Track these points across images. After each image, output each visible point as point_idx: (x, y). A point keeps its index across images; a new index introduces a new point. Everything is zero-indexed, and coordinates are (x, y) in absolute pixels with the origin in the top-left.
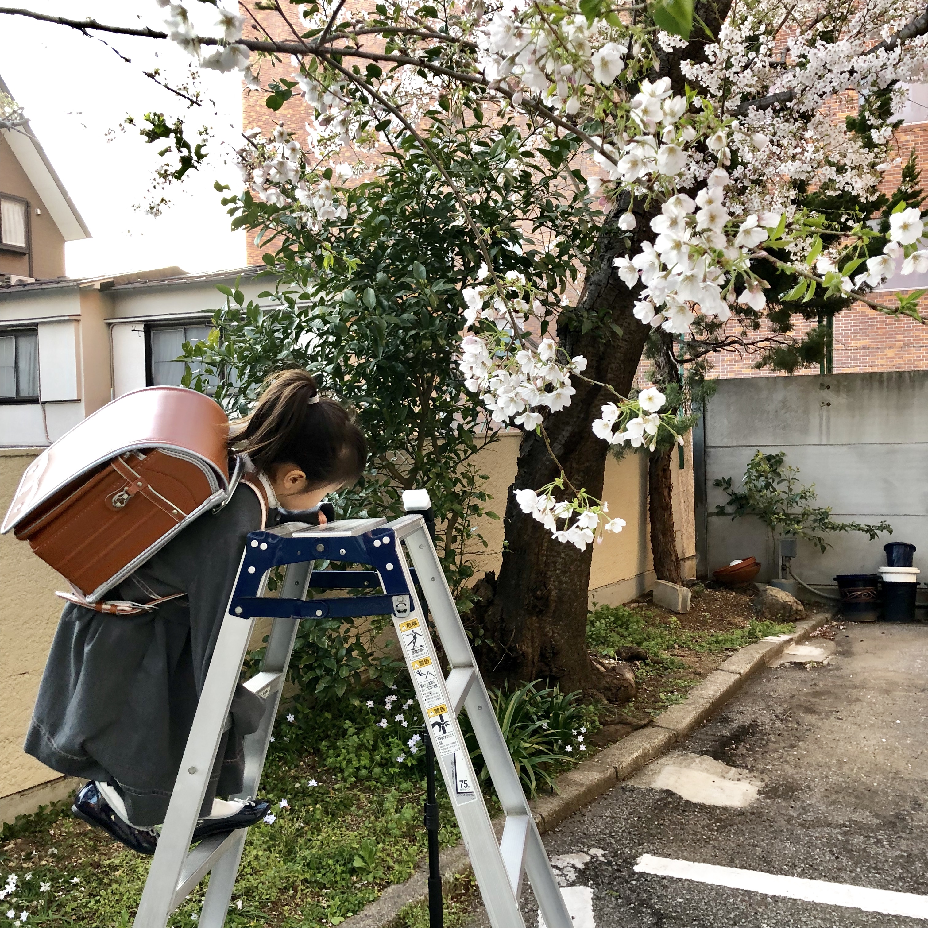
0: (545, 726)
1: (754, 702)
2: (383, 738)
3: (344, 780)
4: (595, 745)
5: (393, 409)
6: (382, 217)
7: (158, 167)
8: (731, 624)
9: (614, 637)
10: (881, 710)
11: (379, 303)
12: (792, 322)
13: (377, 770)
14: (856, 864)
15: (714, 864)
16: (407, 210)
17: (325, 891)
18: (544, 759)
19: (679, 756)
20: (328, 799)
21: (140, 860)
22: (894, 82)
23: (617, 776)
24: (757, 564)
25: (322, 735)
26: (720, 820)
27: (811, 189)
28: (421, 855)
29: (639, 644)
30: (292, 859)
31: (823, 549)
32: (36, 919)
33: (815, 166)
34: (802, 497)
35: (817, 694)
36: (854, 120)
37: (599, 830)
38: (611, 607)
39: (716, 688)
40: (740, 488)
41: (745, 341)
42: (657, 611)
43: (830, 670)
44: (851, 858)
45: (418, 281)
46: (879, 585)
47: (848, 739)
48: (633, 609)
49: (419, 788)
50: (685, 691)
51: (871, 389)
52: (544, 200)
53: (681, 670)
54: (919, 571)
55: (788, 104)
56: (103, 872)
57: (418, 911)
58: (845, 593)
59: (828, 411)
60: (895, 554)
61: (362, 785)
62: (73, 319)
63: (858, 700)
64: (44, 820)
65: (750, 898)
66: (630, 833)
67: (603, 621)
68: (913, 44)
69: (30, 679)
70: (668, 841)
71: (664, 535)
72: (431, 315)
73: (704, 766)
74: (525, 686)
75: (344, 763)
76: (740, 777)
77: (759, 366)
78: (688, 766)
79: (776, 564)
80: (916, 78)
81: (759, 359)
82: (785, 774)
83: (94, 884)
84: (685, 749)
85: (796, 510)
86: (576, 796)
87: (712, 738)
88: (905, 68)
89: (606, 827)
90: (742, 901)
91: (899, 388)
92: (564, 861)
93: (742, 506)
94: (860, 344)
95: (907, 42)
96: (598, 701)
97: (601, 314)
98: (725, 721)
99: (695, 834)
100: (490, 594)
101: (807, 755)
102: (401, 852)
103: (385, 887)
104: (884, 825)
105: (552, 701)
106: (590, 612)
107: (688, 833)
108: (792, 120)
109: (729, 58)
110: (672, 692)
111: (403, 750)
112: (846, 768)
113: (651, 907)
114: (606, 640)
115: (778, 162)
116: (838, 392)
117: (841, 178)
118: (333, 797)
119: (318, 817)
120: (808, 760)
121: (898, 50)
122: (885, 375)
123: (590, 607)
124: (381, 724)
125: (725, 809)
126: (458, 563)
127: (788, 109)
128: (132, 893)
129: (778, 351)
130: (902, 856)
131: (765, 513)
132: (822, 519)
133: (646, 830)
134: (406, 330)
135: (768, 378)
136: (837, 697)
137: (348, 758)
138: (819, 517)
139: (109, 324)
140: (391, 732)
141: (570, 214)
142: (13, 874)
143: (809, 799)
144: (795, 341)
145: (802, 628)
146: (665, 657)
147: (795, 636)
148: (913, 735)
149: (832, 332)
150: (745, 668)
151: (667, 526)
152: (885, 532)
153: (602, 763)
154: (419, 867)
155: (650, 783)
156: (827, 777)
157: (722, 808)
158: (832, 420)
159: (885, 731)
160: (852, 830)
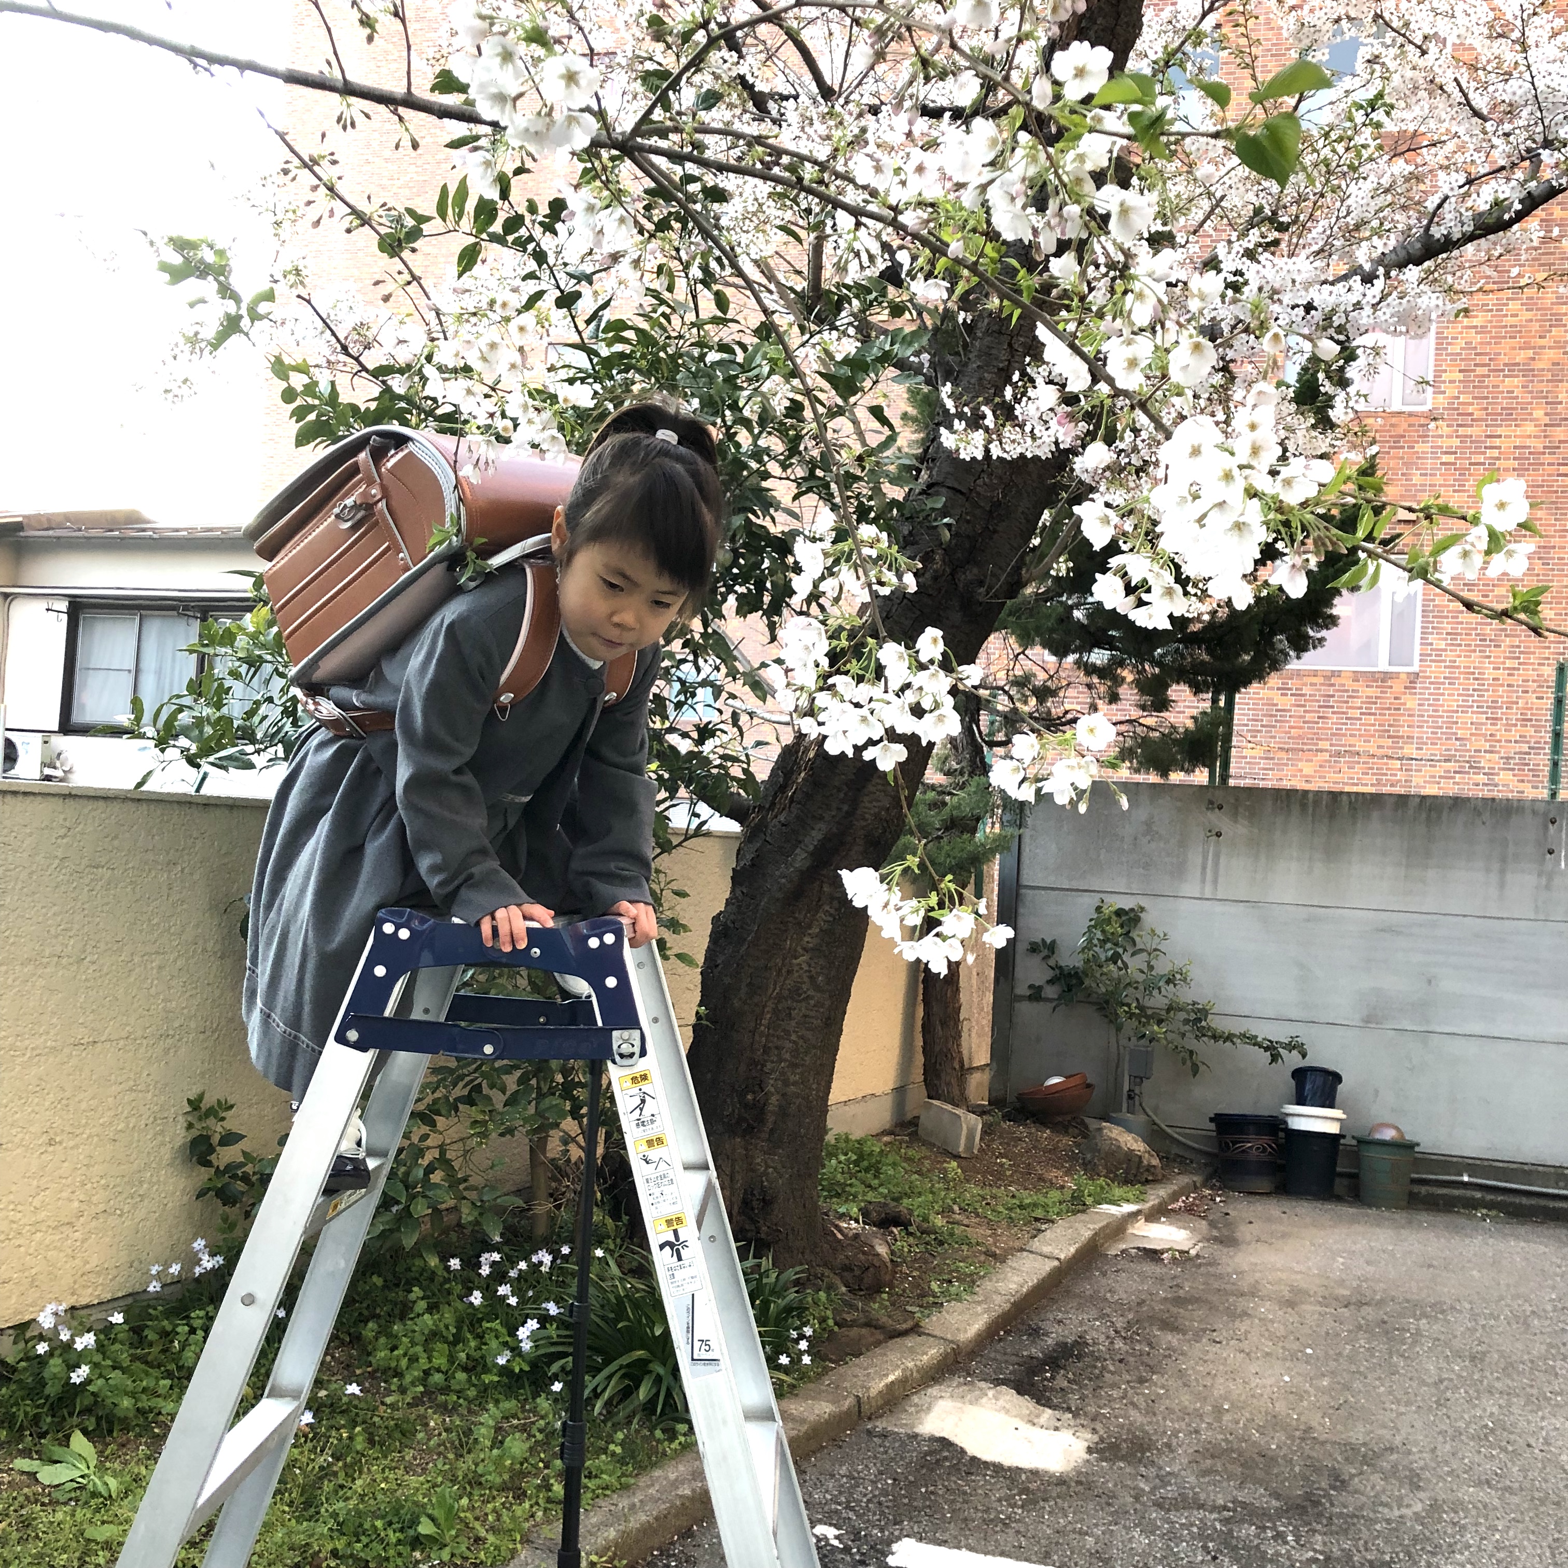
1: (1080, 1307)
2: (472, 1324)
3: (403, 1390)
4: (824, 1358)
7: (184, 326)
8: (1044, 1181)
9: (857, 1187)
10: (1282, 1331)
12: (1173, 697)
13: (461, 1376)
15: (1018, 1559)
19: (960, 1384)
20: (375, 1420)
21: (38, 1508)
23: (860, 1411)
24: (1089, 1086)
25: (366, 1313)
26: (1025, 1491)
28: (533, 1521)
29: (897, 1200)
30: (311, 1517)
31: (1195, 1070)
34: (1168, 982)
35: (1179, 1301)
37: (828, 1497)
38: (852, 1137)
39: (1020, 1279)
40: (1070, 959)
42: (925, 1151)
43: (1200, 1265)
44: (1237, 1559)
46: (1281, 1134)
47: (1232, 1374)
48: (886, 1144)
49: (529, 1411)
50: (971, 1281)
53: (965, 1247)
54: (1344, 1117)
58: (1227, 1144)
59: (1217, 843)
60: (1308, 1087)
61: (432, 1400)
63: (1245, 1314)
66: (880, 1503)
67: (838, 1159)
68: (1402, 277)
70: (943, 1519)
71: (944, 1024)
73: (1001, 1403)
75: (404, 1362)
76: (1058, 1424)
78: (975, 1402)
79: (1118, 1085)
82: (1131, 1424)
84: (969, 1375)
85: (1158, 1001)
86: (793, 1440)
87: (1014, 1359)
88: (1389, 311)
89: (840, 1493)
91: (1332, 816)
93: (1070, 989)
95: (1393, 273)
96: (831, 1287)
98: (1036, 1333)
99: (987, 1511)
101: (1166, 1396)
102: (499, 1515)
104: (1287, 1511)
105: (759, 1280)
107: (976, 1508)
110: (950, 1282)
111: (506, 1344)
112: (1227, 1418)
114: (843, 1191)
116: (1235, 816)
118: (383, 1417)
119: (359, 1447)
120: (1166, 1403)
121: (1379, 283)
122: (1311, 796)
124: (472, 1299)
125: (1035, 1473)
129: (1146, 742)
131: (1107, 1002)
132: (1197, 1021)
133: (906, 1501)
135: (1126, 784)
136: (1212, 1308)
137: (411, 1352)
138: (1193, 1016)
139: (6, 595)
140: (489, 1313)
143: (1170, 1464)
144: (1174, 728)
145: (1156, 1195)
146: (940, 1224)
147: (1145, 1207)
148: (1333, 1373)
149: (1232, 719)
150: (1067, 1251)
151: (950, 1010)
152: (1295, 1052)
153: (837, 1387)
154: (528, 1541)
155: (913, 1427)
156: (1197, 1432)
157: (1031, 1471)
158: (1223, 860)
159: (1288, 1364)
160: (1238, 1517)
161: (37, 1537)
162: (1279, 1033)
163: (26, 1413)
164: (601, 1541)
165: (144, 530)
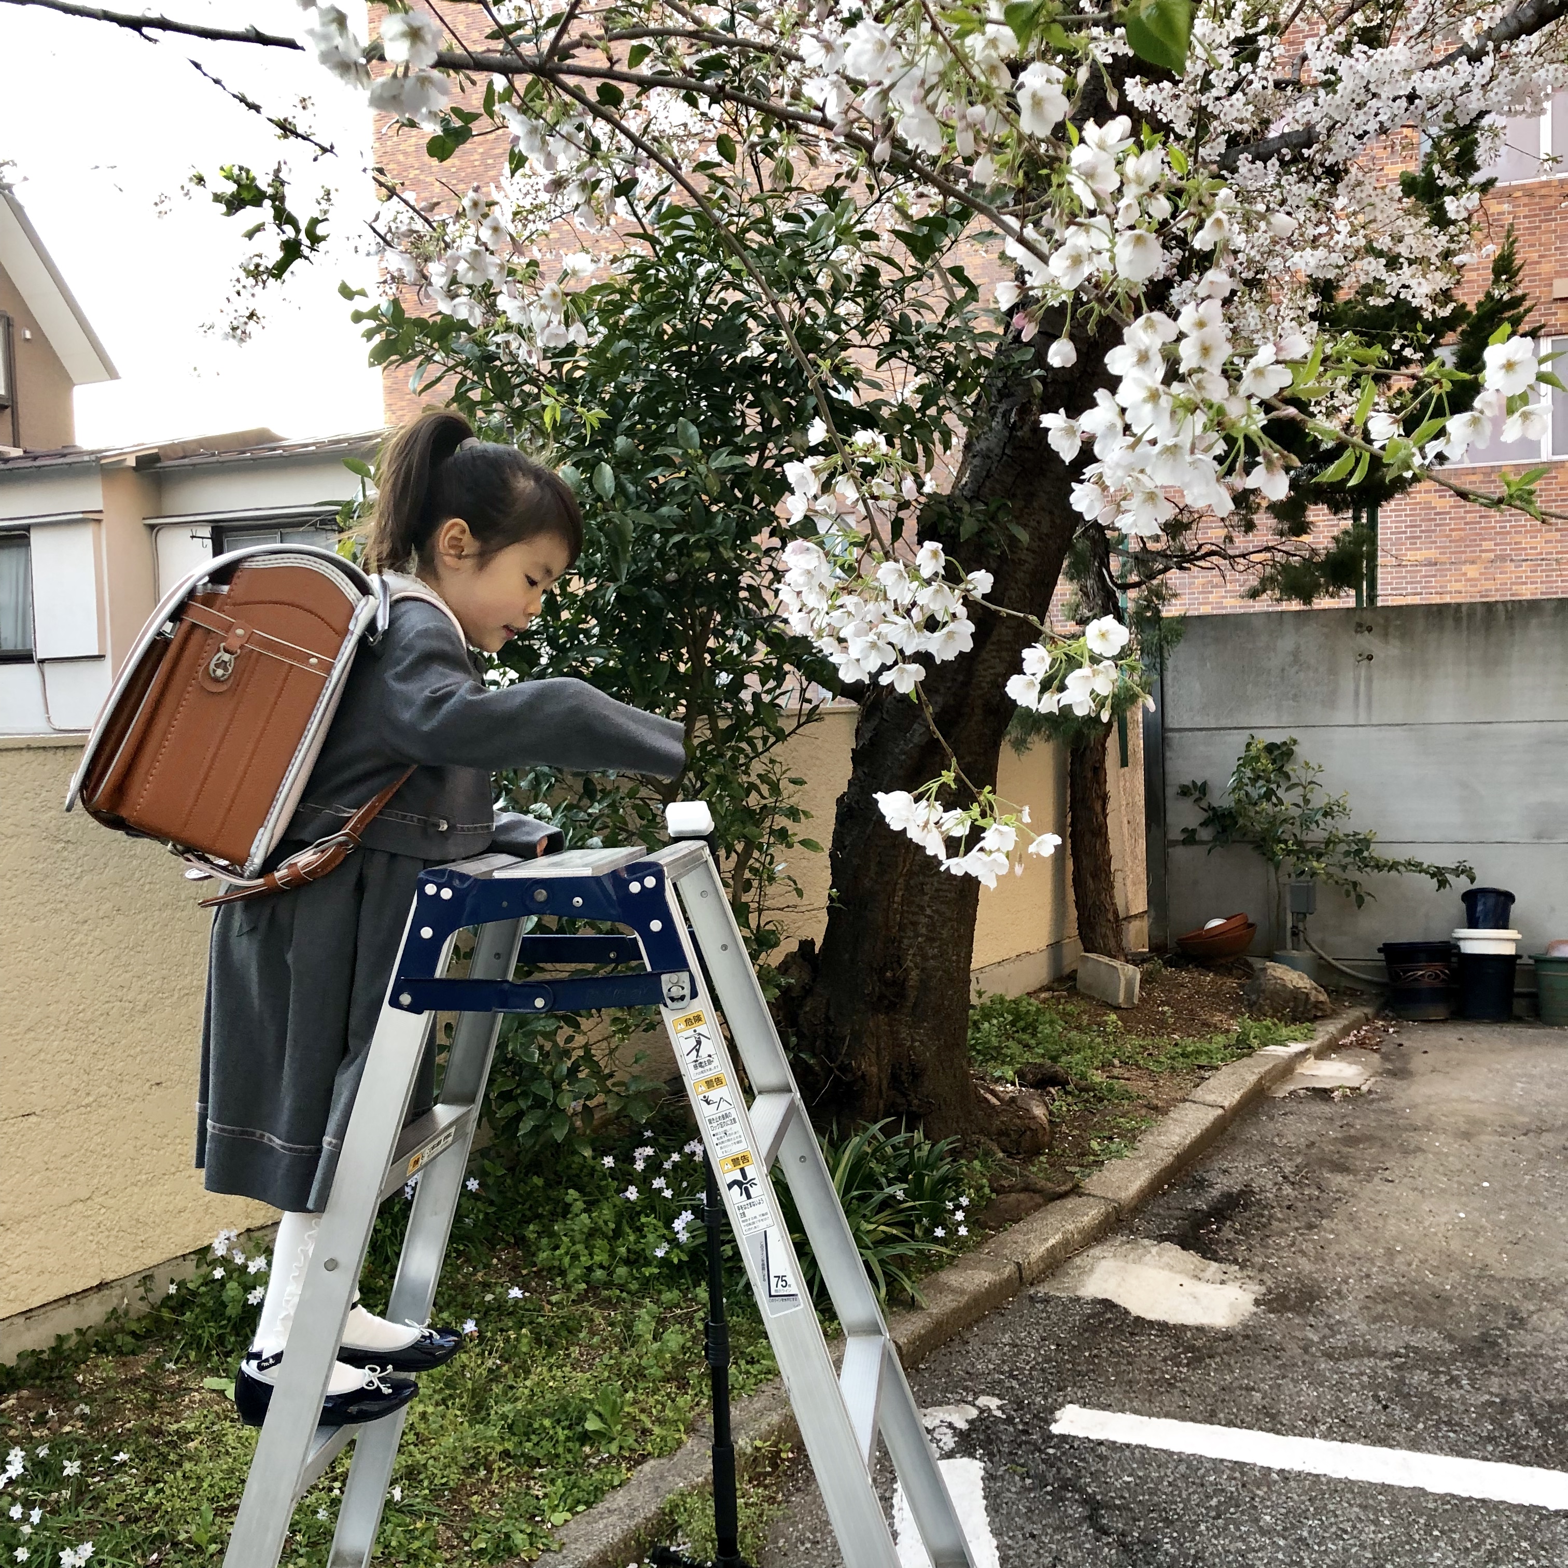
0: (900, 1195)
1: (1247, 1154)
2: (632, 1218)
3: (567, 1288)
4: (984, 1226)
5: (643, 668)
6: (624, 343)
7: (243, 260)
8: (1208, 1026)
9: (1013, 1048)
10: (1457, 1165)
11: (620, 488)
12: (1311, 519)
13: (622, 1271)
14: (1417, 1417)
15: (1183, 1419)
16: (665, 332)
17: (538, 1470)
18: (900, 1249)
19: (1123, 1244)
20: (541, 1320)
21: (228, 1424)
22: (1481, 115)
23: (1021, 1278)
24: (1251, 925)
25: (528, 1213)
26: (1192, 1348)
27: (1344, 295)
28: (698, 1410)
29: (1055, 1059)
30: (483, 1419)
31: (1360, 901)
32: (56, 1522)
33: (1351, 257)
34: (1325, 815)
35: (1352, 1141)
36: (1414, 178)
37: (991, 1366)
38: (1008, 998)
39: (1183, 1131)
40: (1223, 800)
41: (1230, 552)
42: (1083, 1005)
43: (1373, 1101)
44: (1408, 1407)
45: (685, 453)
46: (1454, 959)
47: (1405, 1214)
48: (1044, 1001)
49: (692, 1300)
50: (1132, 1137)
51: (1442, 629)
52: (897, 315)
53: (1125, 1102)
54: (1519, 936)
55: (1306, 152)
56: (167, 1444)
57: (694, 1502)
58: (1397, 974)
59: (1369, 667)
60: (1480, 908)
61: (596, 1295)
62: (90, 519)
63: (1419, 1149)
64: (65, 1359)
65: (1243, 1474)
66: (1043, 1370)
67: (995, 1022)
68: (1514, 50)
69: (39, 1124)
70: (1107, 1382)
71: (1095, 877)
72: (708, 509)
73: (1165, 1259)
74: (866, 1129)
75: (567, 1260)
76: (1225, 1277)
77: (1254, 594)
78: (1138, 1260)
79: (1281, 925)
80: (1519, 108)
81: (1254, 582)
82: (1300, 1273)
83: (153, 1463)
84: (1132, 1232)
85: (1317, 834)
86: (954, 1311)
87: (1178, 1213)
88: (1502, 91)
89: (1004, 1362)
90: (1231, 1478)
91: (1487, 629)
92: (934, 1417)
93: (1224, 830)
94: (1420, 556)
95: (1504, 47)
96: (988, 1153)
97: (993, 507)
98: (1200, 1185)
99: (1152, 1372)
100: (806, 978)
101: (1337, 1241)
102: (664, 1406)
103: (638, 1463)
104: (1462, 1354)
105: (912, 1154)
106: (973, 1007)
107: (1140, 1370)
108: (1312, 179)
109: (1207, 73)
110: (1111, 1139)
111: (664, 1236)
112: (1399, 1259)
113: (1081, 1490)
114: (999, 1053)
115: (1289, 251)
116: (1385, 637)
117: (1394, 278)
118: (549, 1316)
119: (524, 1349)
120: (1336, 1248)
121: (1489, 61)
122: (1464, 609)
123: (974, 1000)
124: (628, 1194)
125: (1200, 1329)
126: (753, 925)
127: (1305, 160)
128: (217, 1477)
129: (1286, 568)
130: (1491, 1404)
131: (1264, 839)
132: (1359, 852)
133: (1070, 1366)
134: (666, 534)
135: (1268, 614)
136: (1385, 1145)
137: (573, 1250)
138: (1354, 847)
139: (152, 527)
140: (645, 1207)
141: (940, 338)
142: (18, 1448)
143: (1340, 1312)
144: (1314, 551)
145: (1326, 1031)
146: (1098, 1080)
147: (1314, 1044)
148: (1510, 1206)
149: (1376, 535)
150: (1231, 1098)
151: (1100, 862)
152: (1463, 877)
153: (996, 1256)
154: (695, 1430)
155: (1076, 1288)
156: (1368, 1276)
157: (1197, 1328)
158: (1376, 684)
159: (1464, 1199)
160: (1411, 1362)
161: (227, 1453)
162: (1445, 858)
163: (211, 1334)
164: (764, 1427)
165: (274, 449)
